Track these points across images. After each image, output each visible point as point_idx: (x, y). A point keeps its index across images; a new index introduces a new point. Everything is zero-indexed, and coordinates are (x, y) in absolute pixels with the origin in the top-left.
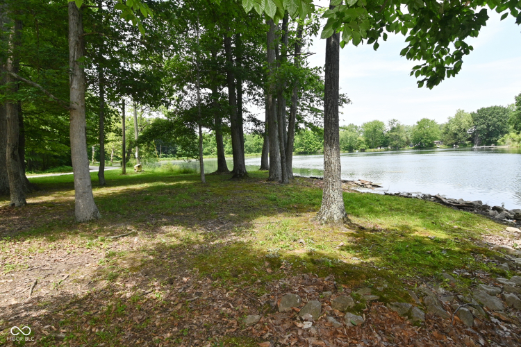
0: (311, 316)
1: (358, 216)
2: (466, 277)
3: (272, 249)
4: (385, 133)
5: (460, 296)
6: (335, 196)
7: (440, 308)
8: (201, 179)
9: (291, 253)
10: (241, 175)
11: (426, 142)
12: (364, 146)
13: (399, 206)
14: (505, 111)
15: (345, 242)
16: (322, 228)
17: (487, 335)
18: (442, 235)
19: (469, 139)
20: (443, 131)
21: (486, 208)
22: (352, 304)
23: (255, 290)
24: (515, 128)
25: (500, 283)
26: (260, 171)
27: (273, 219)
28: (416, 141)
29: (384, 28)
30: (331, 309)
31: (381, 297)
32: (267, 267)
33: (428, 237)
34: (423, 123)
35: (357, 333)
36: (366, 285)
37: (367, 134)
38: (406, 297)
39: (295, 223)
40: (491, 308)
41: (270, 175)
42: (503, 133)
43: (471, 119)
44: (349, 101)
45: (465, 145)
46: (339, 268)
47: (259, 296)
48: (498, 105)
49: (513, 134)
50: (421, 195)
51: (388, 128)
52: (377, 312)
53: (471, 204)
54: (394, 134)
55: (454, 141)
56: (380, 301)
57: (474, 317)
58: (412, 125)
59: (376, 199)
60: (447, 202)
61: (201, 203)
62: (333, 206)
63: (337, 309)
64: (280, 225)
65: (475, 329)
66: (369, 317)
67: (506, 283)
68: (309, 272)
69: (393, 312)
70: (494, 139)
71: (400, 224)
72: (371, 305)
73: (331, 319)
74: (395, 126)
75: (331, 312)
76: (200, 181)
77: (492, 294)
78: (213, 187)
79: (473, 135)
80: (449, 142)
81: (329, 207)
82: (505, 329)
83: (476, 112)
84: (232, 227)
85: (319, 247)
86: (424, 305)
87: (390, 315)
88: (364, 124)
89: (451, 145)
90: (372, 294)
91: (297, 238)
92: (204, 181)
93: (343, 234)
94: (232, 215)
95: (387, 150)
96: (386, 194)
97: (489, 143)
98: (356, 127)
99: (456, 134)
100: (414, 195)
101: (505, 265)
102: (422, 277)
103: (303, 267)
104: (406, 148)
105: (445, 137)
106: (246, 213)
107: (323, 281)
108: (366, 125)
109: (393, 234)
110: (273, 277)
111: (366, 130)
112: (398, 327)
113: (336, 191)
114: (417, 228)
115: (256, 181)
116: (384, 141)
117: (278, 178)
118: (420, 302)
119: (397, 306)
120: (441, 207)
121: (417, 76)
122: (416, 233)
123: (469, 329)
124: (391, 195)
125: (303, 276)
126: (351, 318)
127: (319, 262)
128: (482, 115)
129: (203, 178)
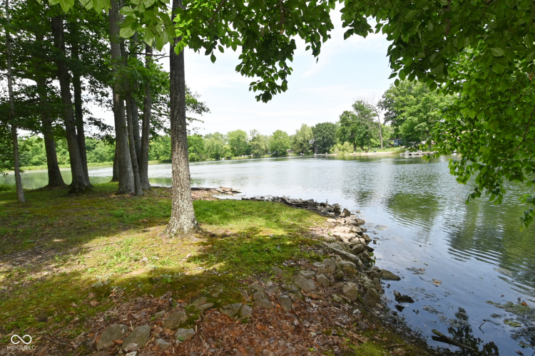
0: (136, 345)
1: (211, 224)
2: (292, 266)
3: (103, 276)
4: (248, 142)
5: (283, 286)
6: (185, 206)
7: (266, 301)
8: (17, 198)
9: (127, 276)
10: (81, 190)
11: (280, 151)
12: (229, 154)
13: (251, 210)
14: (334, 126)
15: (194, 252)
16: (170, 241)
17: (300, 315)
18: (281, 232)
19: (311, 149)
20: (292, 141)
21: (315, 204)
22: (184, 318)
23: (69, 331)
24: (340, 140)
25: (315, 267)
26: (111, 183)
27: (114, 239)
28: (273, 150)
29: (218, 41)
30: (161, 330)
31: (215, 303)
32: (92, 299)
33: (268, 236)
34: (278, 134)
35: (186, 347)
36: (202, 294)
37: (232, 143)
38: (239, 298)
39: (140, 240)
40: (306, 290)
41: (120, 187)
42: (333, 144)
43: (311, 132)
44: (208, 110)
45: (308, 153)
46: (178, 282)
47: (72, 338)
48: (329, 122)
49: (339, 145)
50: (271, 197)
51: (250, 138)
52: (210, 320)
53: (306, 202)
54: (255, 143)
55: (300, 150)
56: (213, 307)
57: (293, 302)
58: (269, 135)
59: (232, 205)
60: (289, 202)
61: (10, 231)
62: (183, 217)
63: (168, 328)
64: (122, 245)
65: (292, 312)
66: (201, 327)
67: (319, 266)
68: (144, 294)
69: (225, 315)
70: (327, 148)
71: (248, 226)
72: (204, 314)
73: (160, 341)
74: (255, 136)
75: (161, 333)
76: (15, 201)
77: (308, 278)
78: (37, 207)
79: (313, 144)
80: (297, 151)
81: (179, 218)
82: (314, 305)
83: (315, 126)
84: (53, 257)
85: (163, 263)
86: (253, 301)
87: (222, 319)
88: (229, 133)
89: (299, 154)
90: (207, 302)
91: (139, 257)
92: (23, 201)
93: (192, 244)
94: (56, 240)
95: (250, 158)
96: (243, 199)
97: (324, 152)
98: (222, 136)
99: (302, 144)
100: (266, 198)
101: (320, 251)
102: (257, 274)
103: (138, 290)
104: (265, 156)
105: (295, 147)
106: (78, 235)
107: (157, 301)
108: (230, 134)
109: (241, 237)
110: (98, 309)
111: (231, 138)
112: (227, 329)
113: (186, 201)
114: (261, 228)
115: (102, 196)
116: (247, 150)
117: (130, 190)
118: (249, 299)
119: (229, 309)
120: (284, 206)
121: (255, 90)
122: (261, 234)
123: (288, 314)
124: (247, 199)
125: (136, 301)
126: (183, 333)
127: (158, 280)
128: (319, 129)
129: (21, 196)
